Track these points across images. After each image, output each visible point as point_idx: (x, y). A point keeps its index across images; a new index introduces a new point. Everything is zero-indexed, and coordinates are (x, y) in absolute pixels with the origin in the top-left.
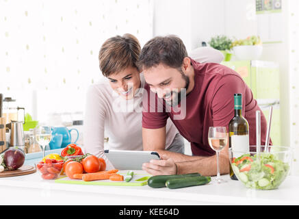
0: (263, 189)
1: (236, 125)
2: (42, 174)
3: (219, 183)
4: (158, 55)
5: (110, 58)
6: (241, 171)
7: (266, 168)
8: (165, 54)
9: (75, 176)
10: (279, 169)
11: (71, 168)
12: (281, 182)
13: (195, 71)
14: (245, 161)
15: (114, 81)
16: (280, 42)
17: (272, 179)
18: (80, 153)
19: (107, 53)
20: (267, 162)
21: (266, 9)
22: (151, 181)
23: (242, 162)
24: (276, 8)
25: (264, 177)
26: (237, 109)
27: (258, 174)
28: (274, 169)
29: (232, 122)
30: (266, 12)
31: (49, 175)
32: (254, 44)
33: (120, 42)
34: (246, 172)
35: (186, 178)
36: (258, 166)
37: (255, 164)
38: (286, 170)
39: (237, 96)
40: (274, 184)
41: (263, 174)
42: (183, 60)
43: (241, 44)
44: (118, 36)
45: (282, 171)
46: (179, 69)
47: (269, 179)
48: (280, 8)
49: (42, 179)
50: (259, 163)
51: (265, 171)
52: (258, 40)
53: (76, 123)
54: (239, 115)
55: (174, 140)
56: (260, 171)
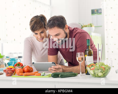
0: (100, 77)
1: (87, 52)
2: (6, 74)
3: (81, 76)
4: (55, 23)
5: (35, 24)
6: (91, 70)
7: (101, 68)
8: (58, 23)
9: (20, 74)
10: (107, 68)
11: (18, 71)
12: (107, 74)
13: (70, 31)
14: (92, 66)
15: (36, 34)
16: (101, 26)
17: (104, 73)
18: (22, 66)
19: (33, 22)
20: (101, 66)
21: (95, 13)
22: (53, 75)
23: (91, 66)
24: (99, 13)
25: (101, 72)
26: (88, 45)
27: (98, 71)
28: (105, 68)
29: (86, 51)
30: (95, 14)
31: (9, 74)
32: (91, 26)
33: (38, 18)
34: (93, 70)
35: (68, 74)
36: (98, 67)
37: (96, 67)
38: (109, 69)
39: (88, 40)
40: (105, 75)
41: (100, 71)
42: (65, 26)
43: (86, 26)
44: (38, 16)
45: (108, 69)
46: (63, 29)
47: (102, 73)
48: (101, 13)
49: (6, 76)
50: (98, 66)
51: (101, 69)
52: (92, 25)
53: (19, 57)
54: (89, 48)
55: (61, 62)
56: (99, 70)
